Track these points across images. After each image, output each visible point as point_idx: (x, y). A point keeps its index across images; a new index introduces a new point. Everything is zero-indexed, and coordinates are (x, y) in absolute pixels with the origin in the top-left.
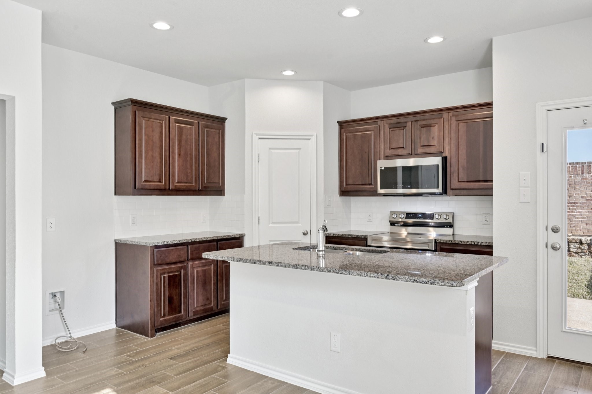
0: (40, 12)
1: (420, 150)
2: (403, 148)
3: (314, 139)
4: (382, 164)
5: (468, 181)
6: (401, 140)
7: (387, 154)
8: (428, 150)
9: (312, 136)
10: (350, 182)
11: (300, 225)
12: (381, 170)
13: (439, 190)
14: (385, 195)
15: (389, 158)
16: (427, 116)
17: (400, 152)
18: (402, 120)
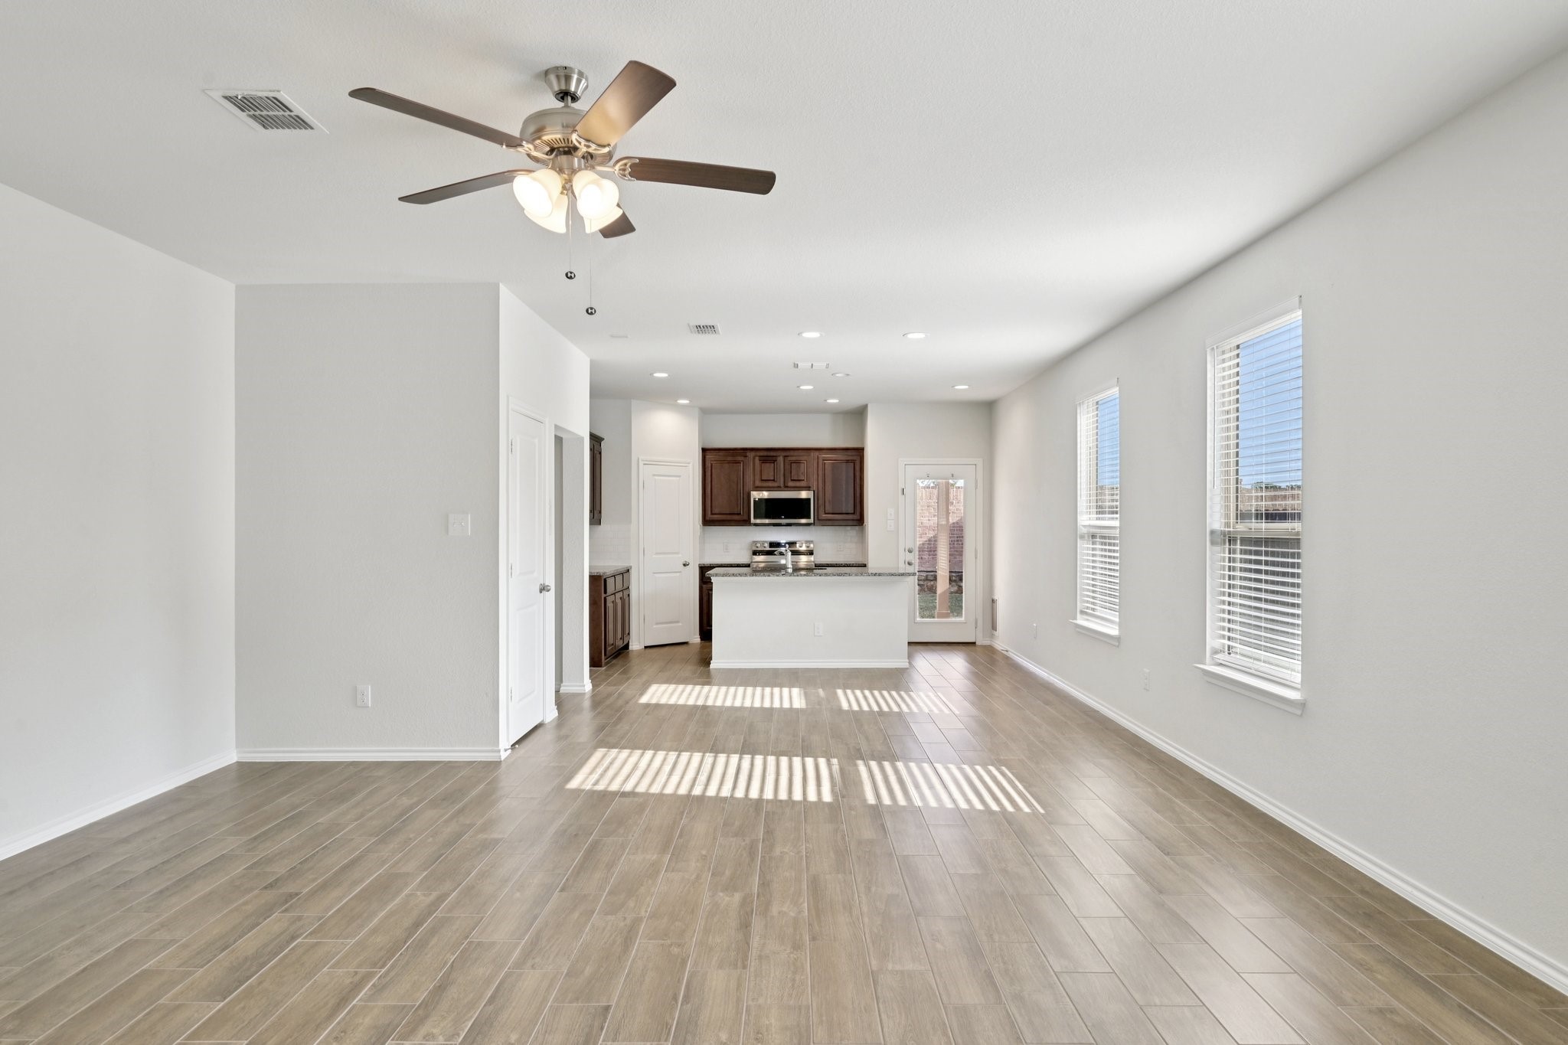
0: (589, 359)
1: (791, 484)
2: (774, 480)
3: (691, 465)
4: (756, 495)
5: (833, 514)
6: (772, 473)
7: (756, 485)
8: (798, 484)
9: (689, 463)
10: (716, 511)
11: (680, 555)
12: (755, 501)
13: (811, 520)
14: (756, 525)
15: (758, 489)
16: (796, 453)
17: (770, 484)
18: (772, 454)
